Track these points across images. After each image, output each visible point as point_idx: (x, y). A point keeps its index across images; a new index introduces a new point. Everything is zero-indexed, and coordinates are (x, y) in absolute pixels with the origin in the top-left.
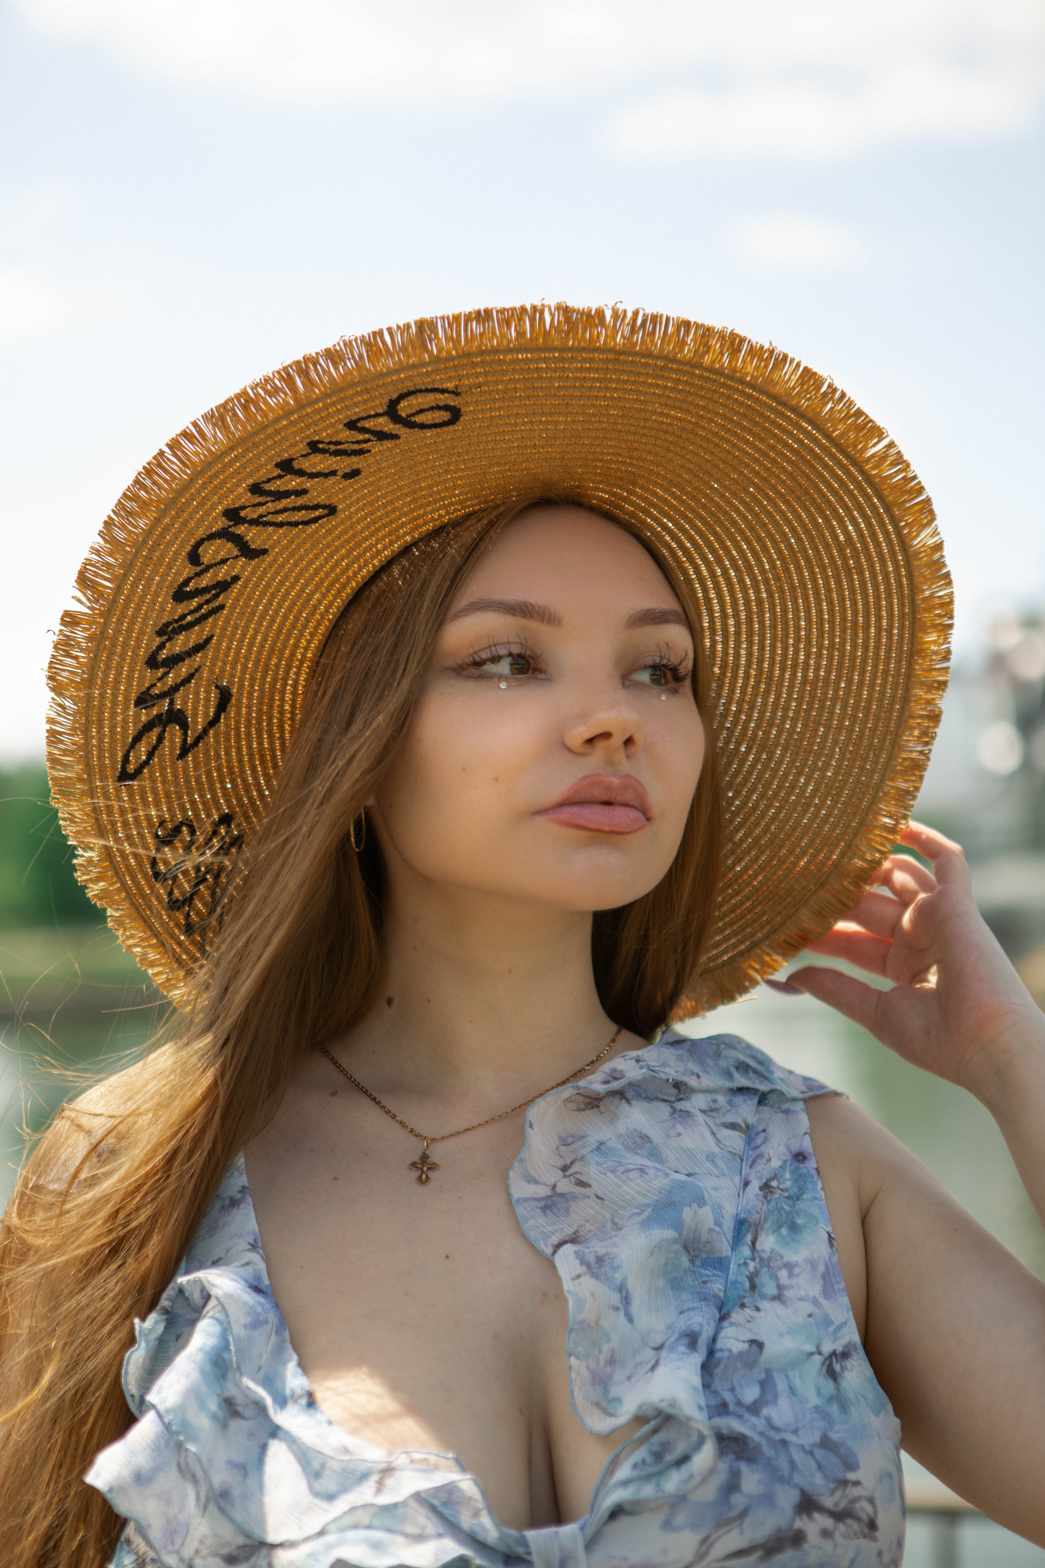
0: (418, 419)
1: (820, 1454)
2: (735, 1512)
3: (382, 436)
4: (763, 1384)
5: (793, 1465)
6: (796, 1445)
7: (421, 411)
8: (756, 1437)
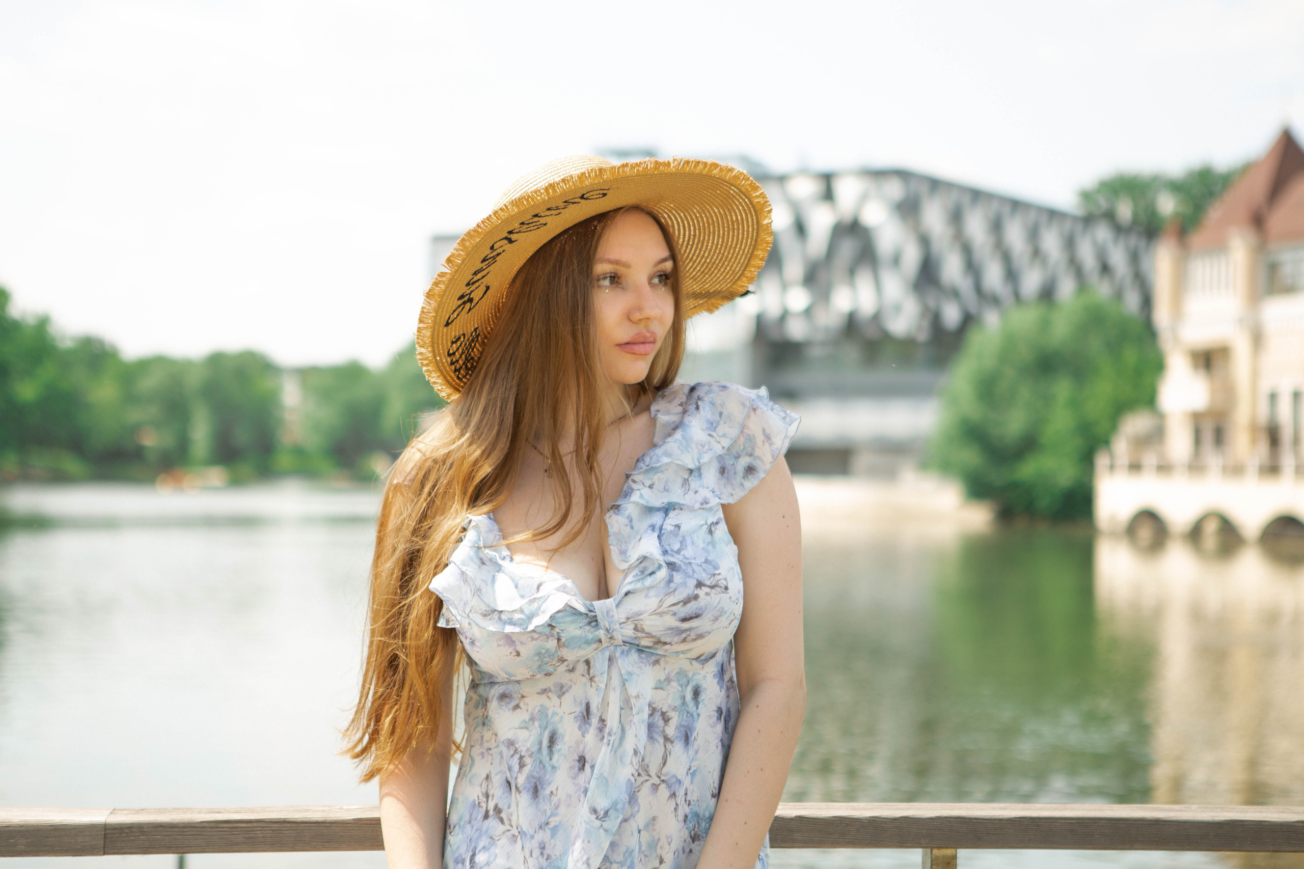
1: (704, 566)
2: (672, 590)
4: (681, 542)
5: (694, 571)
6: (695, 564)
8: (679, 563)
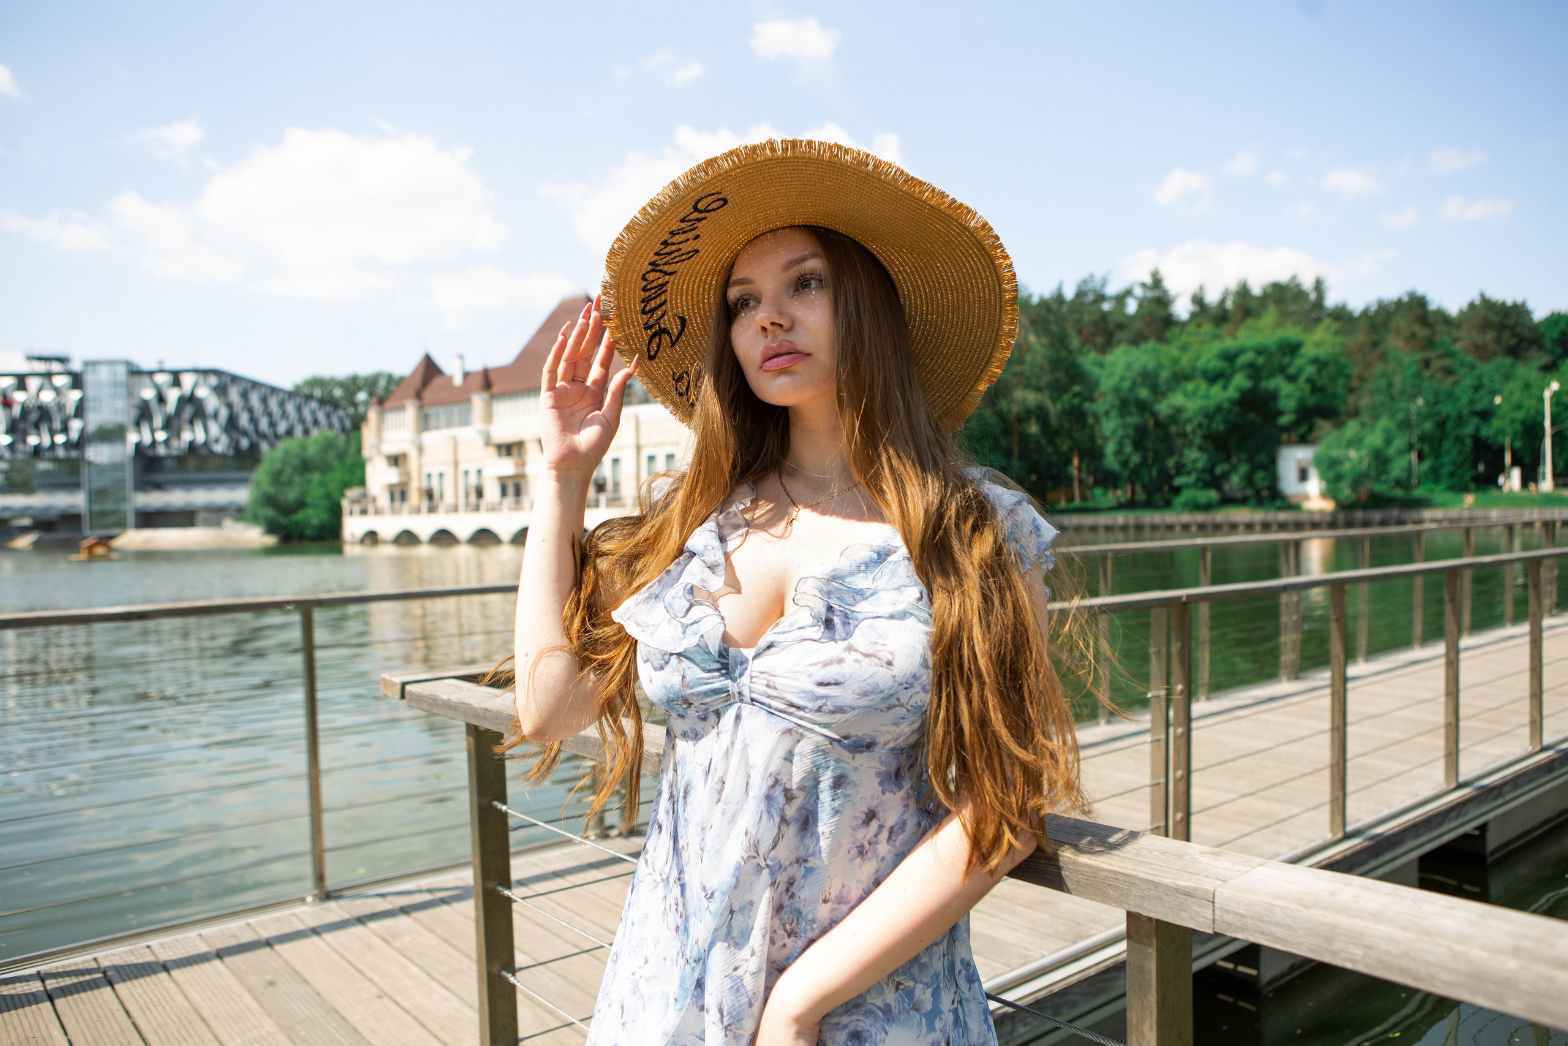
0: (710, 208)
3: (699, 220)
7: (709, 205)
